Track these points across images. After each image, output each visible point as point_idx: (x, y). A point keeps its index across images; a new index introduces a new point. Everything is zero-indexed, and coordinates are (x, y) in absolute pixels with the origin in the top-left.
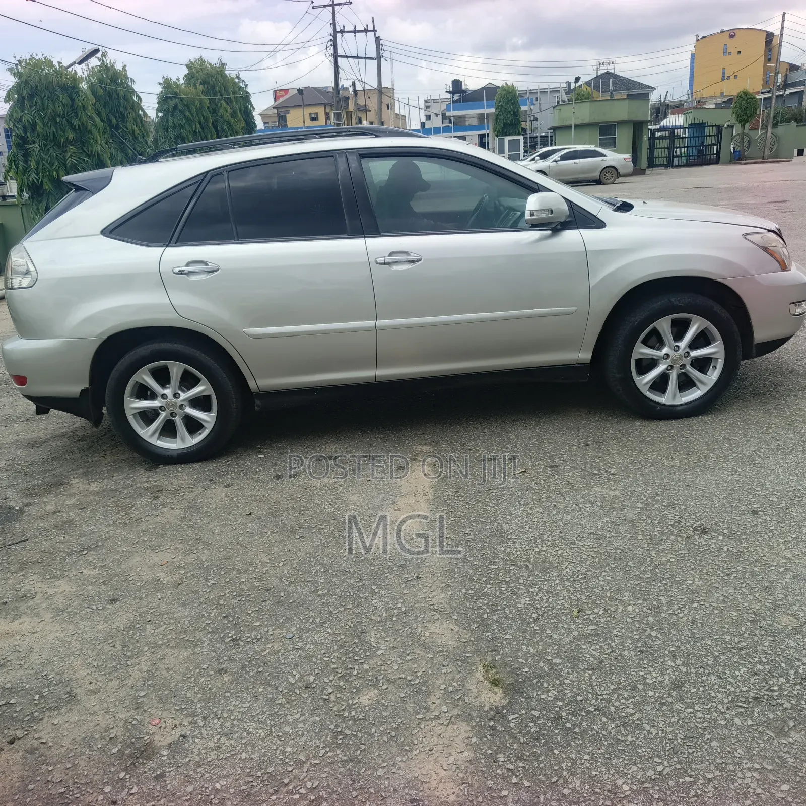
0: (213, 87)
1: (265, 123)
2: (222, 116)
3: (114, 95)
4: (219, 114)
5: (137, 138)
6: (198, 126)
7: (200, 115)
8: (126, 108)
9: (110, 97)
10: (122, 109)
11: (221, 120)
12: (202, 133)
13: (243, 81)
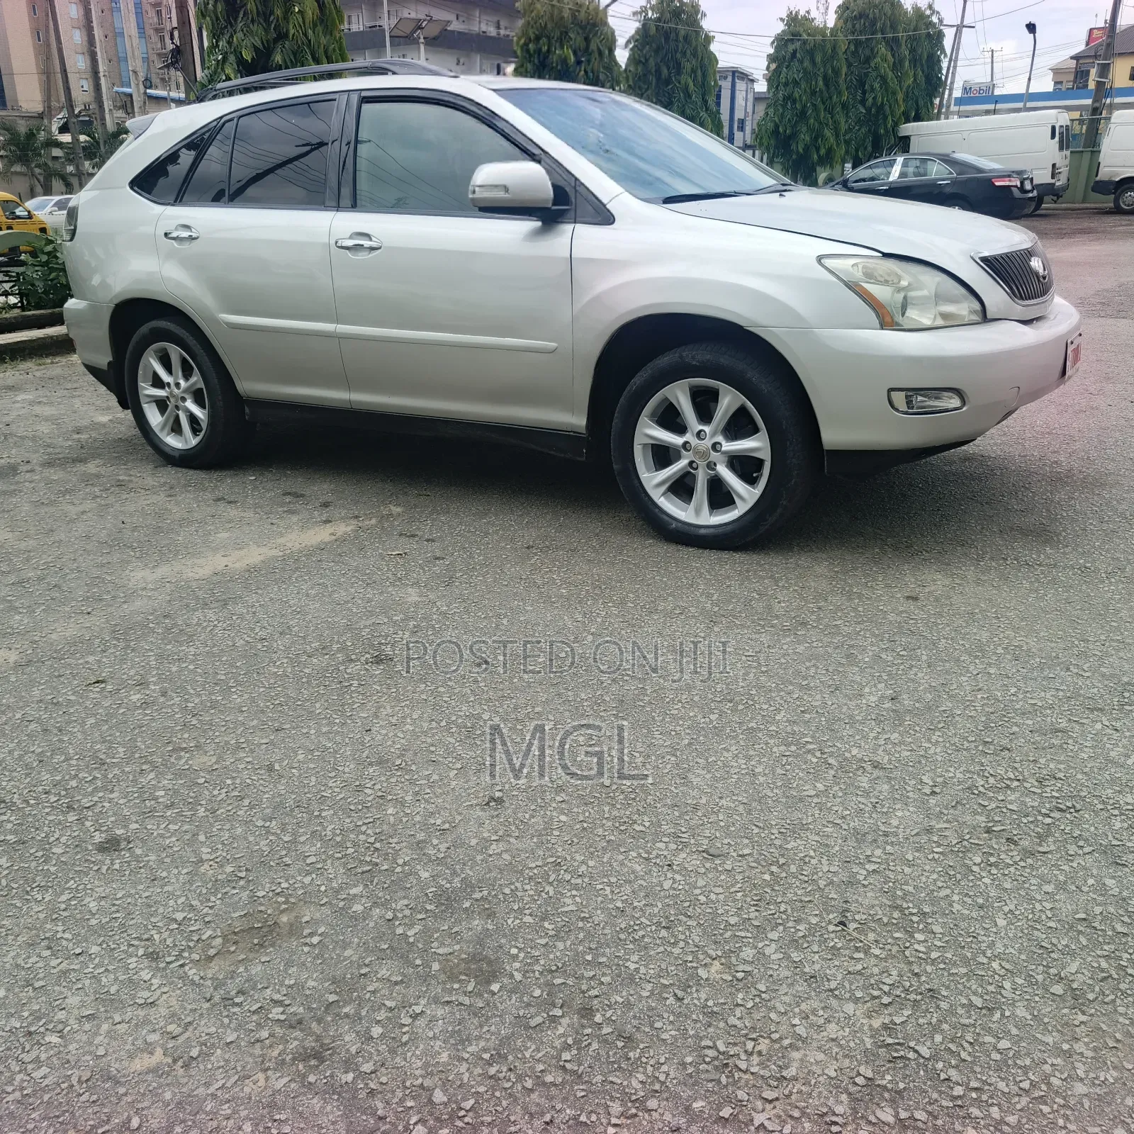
0: (873, 23)
1: (1056, 83)
2: (876, 68)
3: (673, 36)
4: (873, 65)
5: (690, 97)
6: (821, 83)
7: (828, 66)
8: (684, 54)
9: (667, 38)
10: (679, 55)
11: (874, 74)
12: (825, 92)
13: (938, 12)
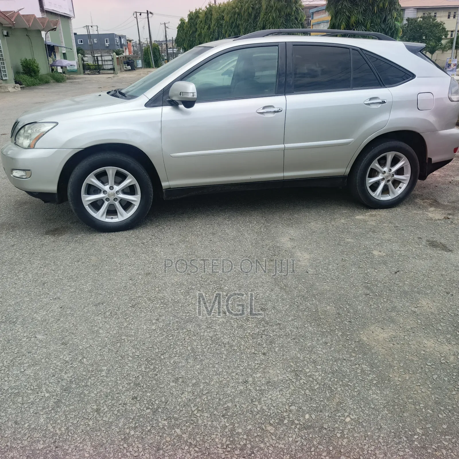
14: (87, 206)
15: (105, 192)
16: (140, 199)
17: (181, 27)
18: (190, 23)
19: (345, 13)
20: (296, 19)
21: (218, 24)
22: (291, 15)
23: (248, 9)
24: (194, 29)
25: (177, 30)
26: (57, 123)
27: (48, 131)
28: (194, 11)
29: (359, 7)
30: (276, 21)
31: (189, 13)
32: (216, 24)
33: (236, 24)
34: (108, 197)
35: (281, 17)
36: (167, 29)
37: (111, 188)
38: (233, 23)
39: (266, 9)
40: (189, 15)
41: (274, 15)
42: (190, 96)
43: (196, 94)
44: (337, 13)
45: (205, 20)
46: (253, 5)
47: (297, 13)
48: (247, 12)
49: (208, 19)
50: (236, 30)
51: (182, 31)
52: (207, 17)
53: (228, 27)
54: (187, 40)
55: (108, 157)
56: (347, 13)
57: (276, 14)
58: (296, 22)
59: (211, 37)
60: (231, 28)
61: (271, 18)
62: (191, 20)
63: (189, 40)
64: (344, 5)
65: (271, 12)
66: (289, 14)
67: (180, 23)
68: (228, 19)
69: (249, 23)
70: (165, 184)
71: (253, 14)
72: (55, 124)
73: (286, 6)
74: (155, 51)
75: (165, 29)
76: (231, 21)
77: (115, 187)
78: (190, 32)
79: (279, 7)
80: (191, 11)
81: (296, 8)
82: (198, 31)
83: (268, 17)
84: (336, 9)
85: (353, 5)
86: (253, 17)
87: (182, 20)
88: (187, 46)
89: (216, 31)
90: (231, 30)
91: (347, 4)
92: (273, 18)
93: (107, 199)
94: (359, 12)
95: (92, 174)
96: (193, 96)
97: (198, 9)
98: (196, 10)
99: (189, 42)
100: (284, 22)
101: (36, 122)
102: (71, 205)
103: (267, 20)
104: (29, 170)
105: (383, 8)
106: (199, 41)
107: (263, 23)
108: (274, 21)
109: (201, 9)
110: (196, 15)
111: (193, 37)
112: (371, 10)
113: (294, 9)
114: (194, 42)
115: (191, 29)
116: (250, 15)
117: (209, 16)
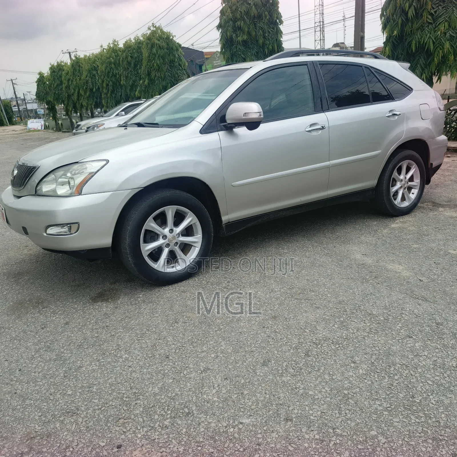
14: (147, 257)
15: (165, 237)
16: (201, 239)
17: (40, 81)
18: (53, 77)
19: (240, 55)
20: (180, 65)
21: (90, 74)
22: (174, 61)
23: (127, 57)
24: (58, 82)
25: (36, 84)
26: (108, 161)
27: (98, 171)
28: (56, 64)
29: (252, 50)
30: (161, 68)
31: (50, 66)
32: (89, 75)
33: (113, 73)
34: (169, 243)
35: (165, 64)
36: (15, 86)
37: (171, 231)
38: (109, 72)
39: (149, 56)
40: (51, 69)
41: (158, 62)
42: (255, 116)
43: (262, 113)
44: (232, 56)
45: (73, 72)
46: (131, 54)
47: (180, 60)
48: (126, 61)
49: (76, 71)
50: (114, 80)
51: (42, 85)
52: (74, 69)
53: (104, 77)
54: (52, 93)
55: (168, 195)
56: (242, 55)
57: (160, 61)
58: (181, 68)
59: (84, 88)
60: (108, 77)
61: (155, 65)
62: (53, 73)
63: (55, 93)
64: (238, 48)
65: (154, 59)
66: (172, 61)
67: (38, 76)
68: (104, 69)
69: (129, 71)
70: (225, 218)
71: (132, 63)
72: (105, 162)
73: (168, 53)
74: (6, 108)
75: (13, 85)
76: (107, 71)
77: (174, 229)
78: (54, 85)
79: (162, 54)
80: (52, 64)
81: (178, 55)
82: (65, 84)
83: (152, 65)
84: (231, 52)
85: (246, 48)
86: (132, 65)
87: (40, 74)
88: (53, 99)
89: (90, 82)
90: (109, 80)
91: (241, 48)
92: (158, 65)
93: (168, 245)
94: (253, 54)
95: (151, 218)
96: (260, 115)
97: (60, 62)
98: (58, 63)
99: (54, 95)
100: (169, 68)
101: (77, 162)
102: (130, 259)
103: (151, 67)
104: (76, 223)
105: (273, 50)
106: (67, 94)
107: (148, 70)
108: (159, 68)
109: (63, 62)
110: (59, 68)
111: (58, 90)
112: (262, 52)
113: (177, 56)
114: (60, 95)
115: (55, 82)
116: (129, 63)
117: (78, 68)
